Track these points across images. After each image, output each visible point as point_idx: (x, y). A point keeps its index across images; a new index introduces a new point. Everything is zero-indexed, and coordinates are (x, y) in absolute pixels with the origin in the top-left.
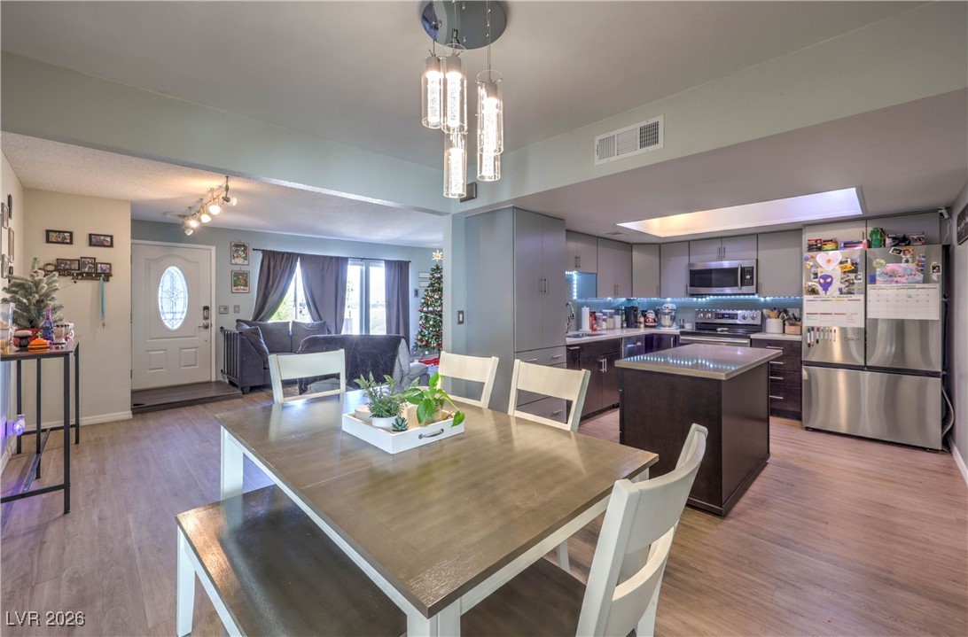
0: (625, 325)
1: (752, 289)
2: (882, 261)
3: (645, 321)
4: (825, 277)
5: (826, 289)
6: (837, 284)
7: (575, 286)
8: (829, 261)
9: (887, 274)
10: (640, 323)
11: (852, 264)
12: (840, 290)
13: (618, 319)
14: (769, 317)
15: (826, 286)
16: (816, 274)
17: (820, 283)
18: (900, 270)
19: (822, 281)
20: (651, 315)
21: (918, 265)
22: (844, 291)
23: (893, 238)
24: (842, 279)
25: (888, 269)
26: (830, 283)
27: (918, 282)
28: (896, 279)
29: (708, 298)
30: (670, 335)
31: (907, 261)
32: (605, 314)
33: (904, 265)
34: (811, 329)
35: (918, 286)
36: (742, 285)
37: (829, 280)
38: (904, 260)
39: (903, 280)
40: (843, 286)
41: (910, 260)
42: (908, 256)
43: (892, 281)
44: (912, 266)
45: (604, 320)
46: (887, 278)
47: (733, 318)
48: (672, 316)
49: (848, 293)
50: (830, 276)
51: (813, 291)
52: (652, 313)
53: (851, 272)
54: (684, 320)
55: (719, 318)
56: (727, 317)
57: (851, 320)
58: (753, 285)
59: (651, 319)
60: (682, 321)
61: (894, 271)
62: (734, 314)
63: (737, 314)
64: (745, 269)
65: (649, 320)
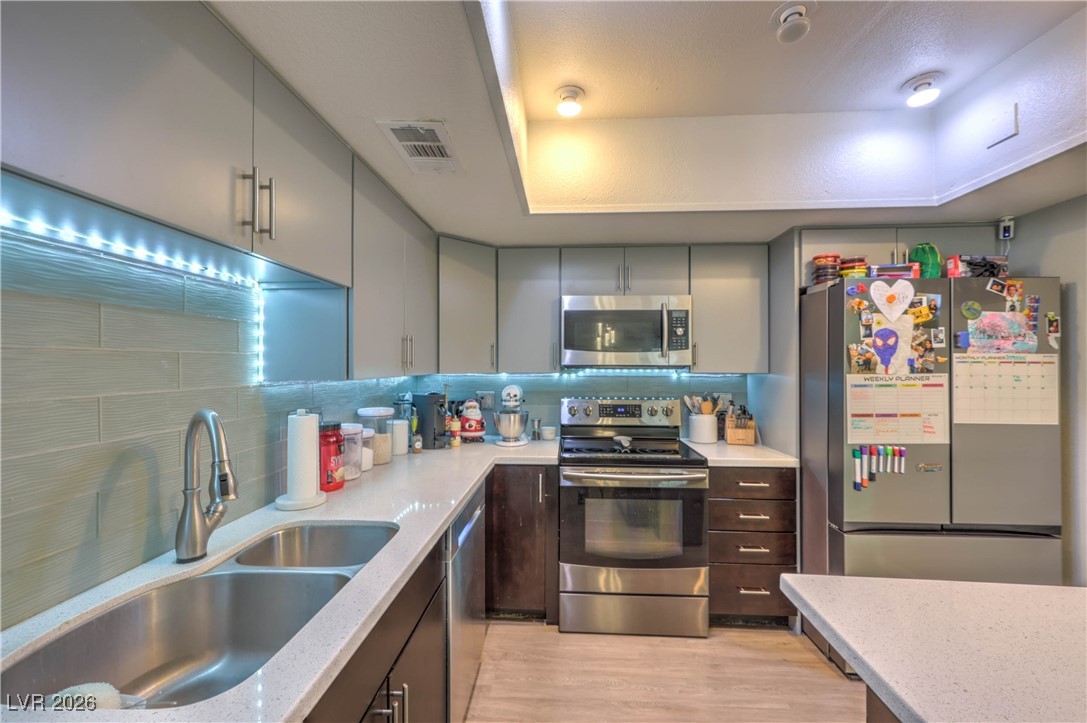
0: (418, 445)
2: (977, 306)
3: (463, 429)
4: (887, 334)
5: (886, 362)
6: (905, 351)
7: (259, 333)
8: (891, 299)
9: (983, 332)
10: (453, 434)
11: (930, 308)
12: (911, 362)
13: (401, 428)
14: (700, 412)
15: (887, 353)
16: (868, 327)
17: (875, 346)
18: (1003, 324)
19: (879, 342)
20: (473, 413)
21: (1028, 316)
22: (917, 365)
23: (970, 263)
24: (914, 339)
25: (986, 321)
26: (894, 349)
27: (1029, 352)
28: (996, 343)
29: (580, 374)
30: (536, 468)
31: (1013, 308)
32: (366, 422)
33: (1008, 314)
34: (861, 450)
35: (1030, 357)
36: (670, 348)
37: (891, 341)
38: (1008, 304)
39: (1008, 345)
40: (915, 355)
41: (1017, 305)
42: (1015, 298)
43: (991, 347)
44: (1020, 317)
45: (366, 443)
46: (986, 341)
47: (633, 415)
48: (522, 417)
49: (922, 371)
50: (893, 333)
51: (867, 366)
52: (475, 407)
53: (928, 325)
54: (539, 421)
55: (608, 415)
56: (621, 413)
57: (928, 429)
58: (687, 348)
59: (474, 423)
60: (536, 423)
61: (994, 327)
62: (635, 406)
63: (640, 406)
64: (674, 315)
65: (470, 426)
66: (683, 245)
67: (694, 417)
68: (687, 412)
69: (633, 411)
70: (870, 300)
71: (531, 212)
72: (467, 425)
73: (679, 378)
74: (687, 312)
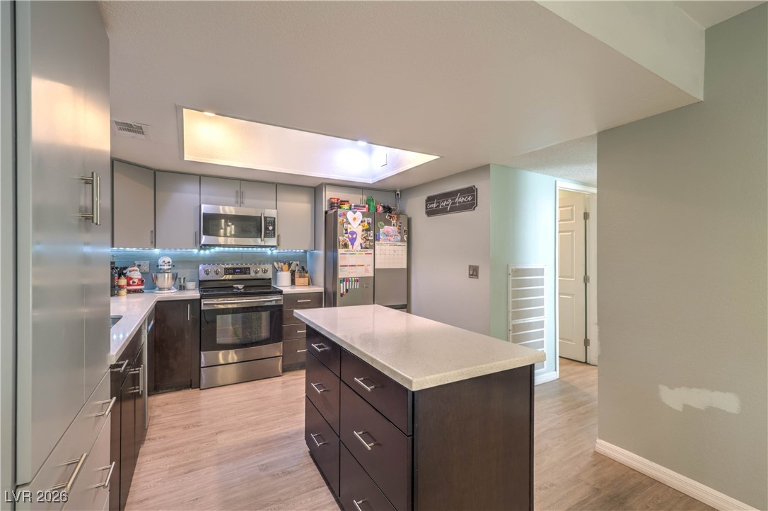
1: (273, 242)
2: (383, 223)
3: (128, 284)
4: (353, 233)
5: (353, 244)
6: (359, 241)
8: (354, 219)
9: (385, 234)
10: (121, 287)
11: (368, 224)
12: (361, 245)
14: (282, 270)
15: (353, 241)
16: (346, 230)
17: (348, 237)
18: (391, 231)
19: (350, 236)
20: (135, 274)
21: (398, 229)
22: (363, 246)
23: (383, 207)
24: (363, 235)
25: (385, 230)
26: (355, 239)
27: (398, 241)
28: (389, 238)
29: (212, 250)
30: (185, 301)
31: (394, 225)
33: (392, 227)
34: (344, 280)
35: (399, 244)
36: (265, 237)
37: (354, 236)
38: (392, 224)
39: (392, 239)
40: (363, 242)
42: (395, 221)
43: (387, 239)
44: (396, 229)
46: (385, 237)
47: (245, 273)
48: (173, 275)
49: (365, 248)
50: (355, 233)
51: (346, 246)
52: (136, 271)
53: (367, 230)
54: (184, 278)
55: (230, 274)
56: (238, 272)
57: (367, 271)
58: (274, 237)
59: (136, 281)
60: (182, 280)
61: (388, 232)
62: (247, 268)
63: (249, 268)
64: (268, 219)
65: (134, 282)
66: (273, 183)
67: (279, 273)
68: (276, 271)
69: (245, 271)
70: (347, 219)
71: (185, 159)
72: (131, 282)
73: (272, 253)
74: (275, 218)
